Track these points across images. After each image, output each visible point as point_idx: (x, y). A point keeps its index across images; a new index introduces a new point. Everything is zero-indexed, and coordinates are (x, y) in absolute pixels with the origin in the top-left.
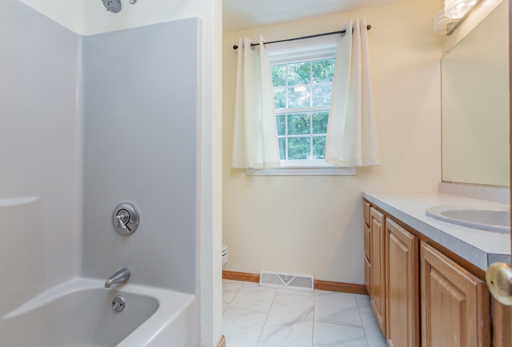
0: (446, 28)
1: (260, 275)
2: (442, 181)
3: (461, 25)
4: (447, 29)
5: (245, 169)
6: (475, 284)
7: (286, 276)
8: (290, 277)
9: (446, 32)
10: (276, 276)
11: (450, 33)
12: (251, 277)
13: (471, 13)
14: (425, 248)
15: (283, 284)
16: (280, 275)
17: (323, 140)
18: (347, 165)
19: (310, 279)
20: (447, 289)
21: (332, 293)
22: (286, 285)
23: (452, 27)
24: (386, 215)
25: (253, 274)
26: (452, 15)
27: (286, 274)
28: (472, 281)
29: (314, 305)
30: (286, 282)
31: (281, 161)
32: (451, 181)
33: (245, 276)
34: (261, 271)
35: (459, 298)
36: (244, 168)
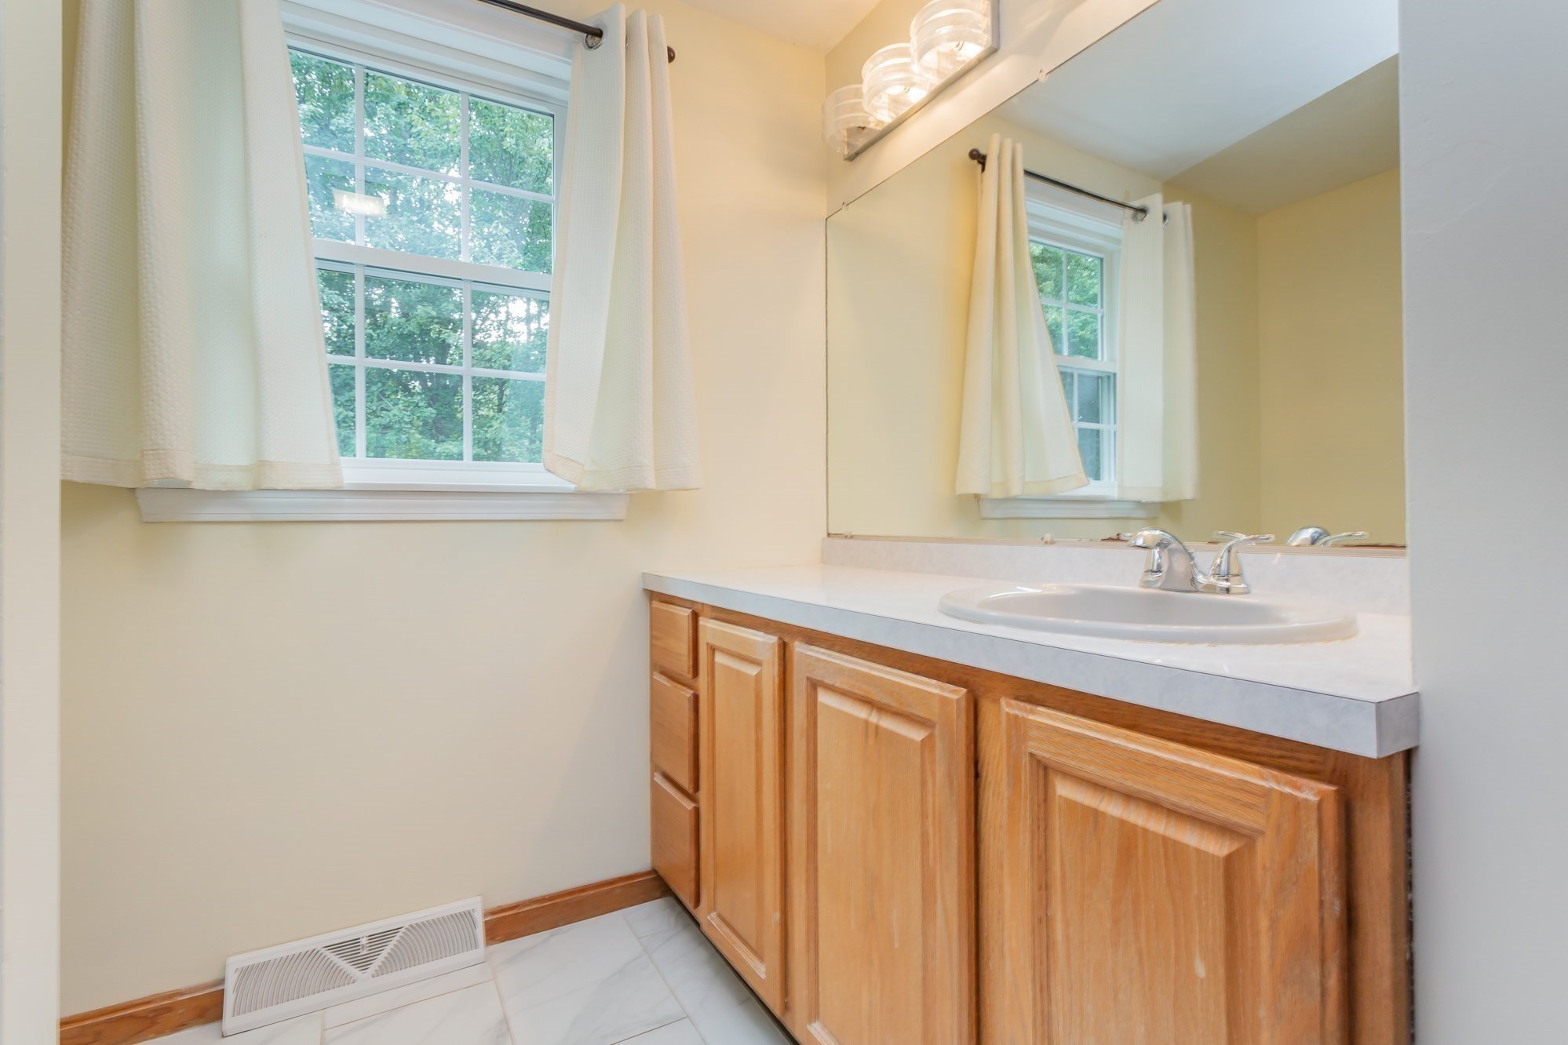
0: (846, 140)
1: (222, 981)
2: (829, 535)
3: (880, 142)
4: (849, 145)
5: (133, 490)
6: (1313, 798)
7: (364, 941)
8: (379, 939)
9: (846, 152)
10: (314, 953)
11: (852, 157)
12: (168, 1009)
13: (909, 120)
14: (1031, 717)
15: (349, 980)
16: (333, 947)
17: (394, 415)
18: (605, 486)
19: (468, 915)
20: (1151, 829)
21: (552, 935)
22: (364, 979)
23: (861, 142)
24: (786, 635)
25: (181, 993)
26: (878, 111)
27: (361, 931)
28: (1296, 793)
29: (504, 1013)
30: (363, 963)
31: (345, 460)
32: (853, 533)
33: (131, 1016)
34: (231, 960)
35: (1218, 848)
36: (128, 484)
